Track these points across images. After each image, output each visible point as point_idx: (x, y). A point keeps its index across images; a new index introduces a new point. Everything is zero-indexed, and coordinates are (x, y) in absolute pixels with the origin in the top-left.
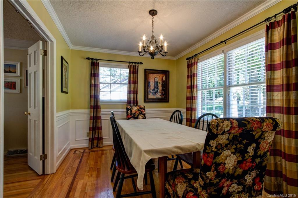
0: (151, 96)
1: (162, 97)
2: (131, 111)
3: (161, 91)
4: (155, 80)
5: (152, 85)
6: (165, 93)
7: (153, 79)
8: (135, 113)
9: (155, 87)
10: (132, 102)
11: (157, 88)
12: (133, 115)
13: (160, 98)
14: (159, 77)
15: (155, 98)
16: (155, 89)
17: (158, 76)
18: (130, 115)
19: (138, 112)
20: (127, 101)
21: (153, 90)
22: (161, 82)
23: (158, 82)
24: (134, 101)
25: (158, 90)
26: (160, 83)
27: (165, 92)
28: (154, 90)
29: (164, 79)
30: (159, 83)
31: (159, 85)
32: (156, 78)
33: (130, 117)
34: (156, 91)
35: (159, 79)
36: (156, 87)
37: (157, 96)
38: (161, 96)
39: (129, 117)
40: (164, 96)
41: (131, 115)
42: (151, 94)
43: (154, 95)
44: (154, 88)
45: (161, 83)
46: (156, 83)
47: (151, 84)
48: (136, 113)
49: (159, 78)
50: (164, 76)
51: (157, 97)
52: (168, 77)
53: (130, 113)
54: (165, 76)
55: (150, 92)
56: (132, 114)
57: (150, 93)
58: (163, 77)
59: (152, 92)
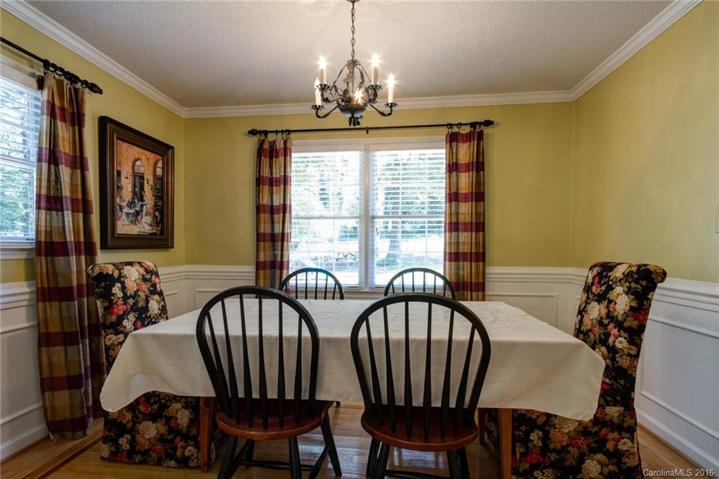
0: (124, 227)
1: (154, 231)
2: (123, 283)
3: (152, 211)
4: (136, 167)
5: (127, 185)
6: (162, 219)
7: (131, 164)
8: (136, 292)
9: (134, 193)
10: (72, 247)
11: (142, 199)
12: (131, 301)
13: (150, 234)
14: (148, 159)
15: (136, 233)
16: (136, 200)
17: (143, 158)
18: (120, 302)
19: (145, 287)
20: (38, 243)
21: (131, 205)
22: (151, 178)
23: (142, 177)
24: (77, 243)
25: (142, 206)
26: (148, 180)
27: (162, 213)
28: (131, 203)
29: (159, 172)
30: (146, 181)
31: (147, 188)
32: (138, 163)
33: (124, 312)
34: (138, 209)
35: (146, 167)
36: (138, 194)
37: (140, 225)
38: (151, 225)
39: (121, 313)
40: (159, 229)
41: (125, 303)
42: (124, 217)
43: (132, 222)
44: (133, 198)
45: (151, 183)
46: (138, 178)
47: (124, 181)
48: (138, 290)
49: (147, 163)
50: (159, 160)
51: (142, 230)
52: (169, 166)
53: (120, 294)
54: (161, 162)
55: (121, 208)
56: (129, 298)
57: (120, 213)
58: (156, 164)
59: (126, 210)
